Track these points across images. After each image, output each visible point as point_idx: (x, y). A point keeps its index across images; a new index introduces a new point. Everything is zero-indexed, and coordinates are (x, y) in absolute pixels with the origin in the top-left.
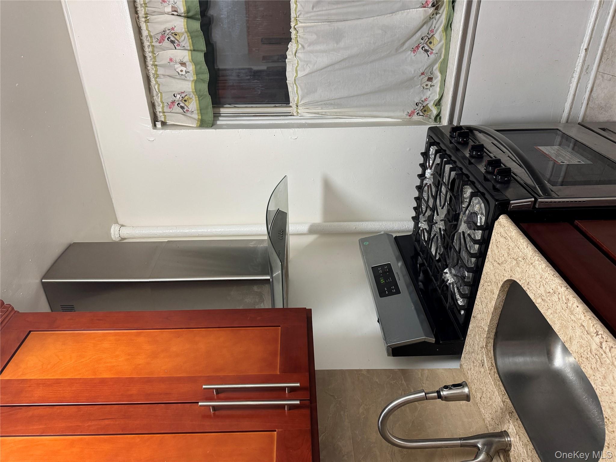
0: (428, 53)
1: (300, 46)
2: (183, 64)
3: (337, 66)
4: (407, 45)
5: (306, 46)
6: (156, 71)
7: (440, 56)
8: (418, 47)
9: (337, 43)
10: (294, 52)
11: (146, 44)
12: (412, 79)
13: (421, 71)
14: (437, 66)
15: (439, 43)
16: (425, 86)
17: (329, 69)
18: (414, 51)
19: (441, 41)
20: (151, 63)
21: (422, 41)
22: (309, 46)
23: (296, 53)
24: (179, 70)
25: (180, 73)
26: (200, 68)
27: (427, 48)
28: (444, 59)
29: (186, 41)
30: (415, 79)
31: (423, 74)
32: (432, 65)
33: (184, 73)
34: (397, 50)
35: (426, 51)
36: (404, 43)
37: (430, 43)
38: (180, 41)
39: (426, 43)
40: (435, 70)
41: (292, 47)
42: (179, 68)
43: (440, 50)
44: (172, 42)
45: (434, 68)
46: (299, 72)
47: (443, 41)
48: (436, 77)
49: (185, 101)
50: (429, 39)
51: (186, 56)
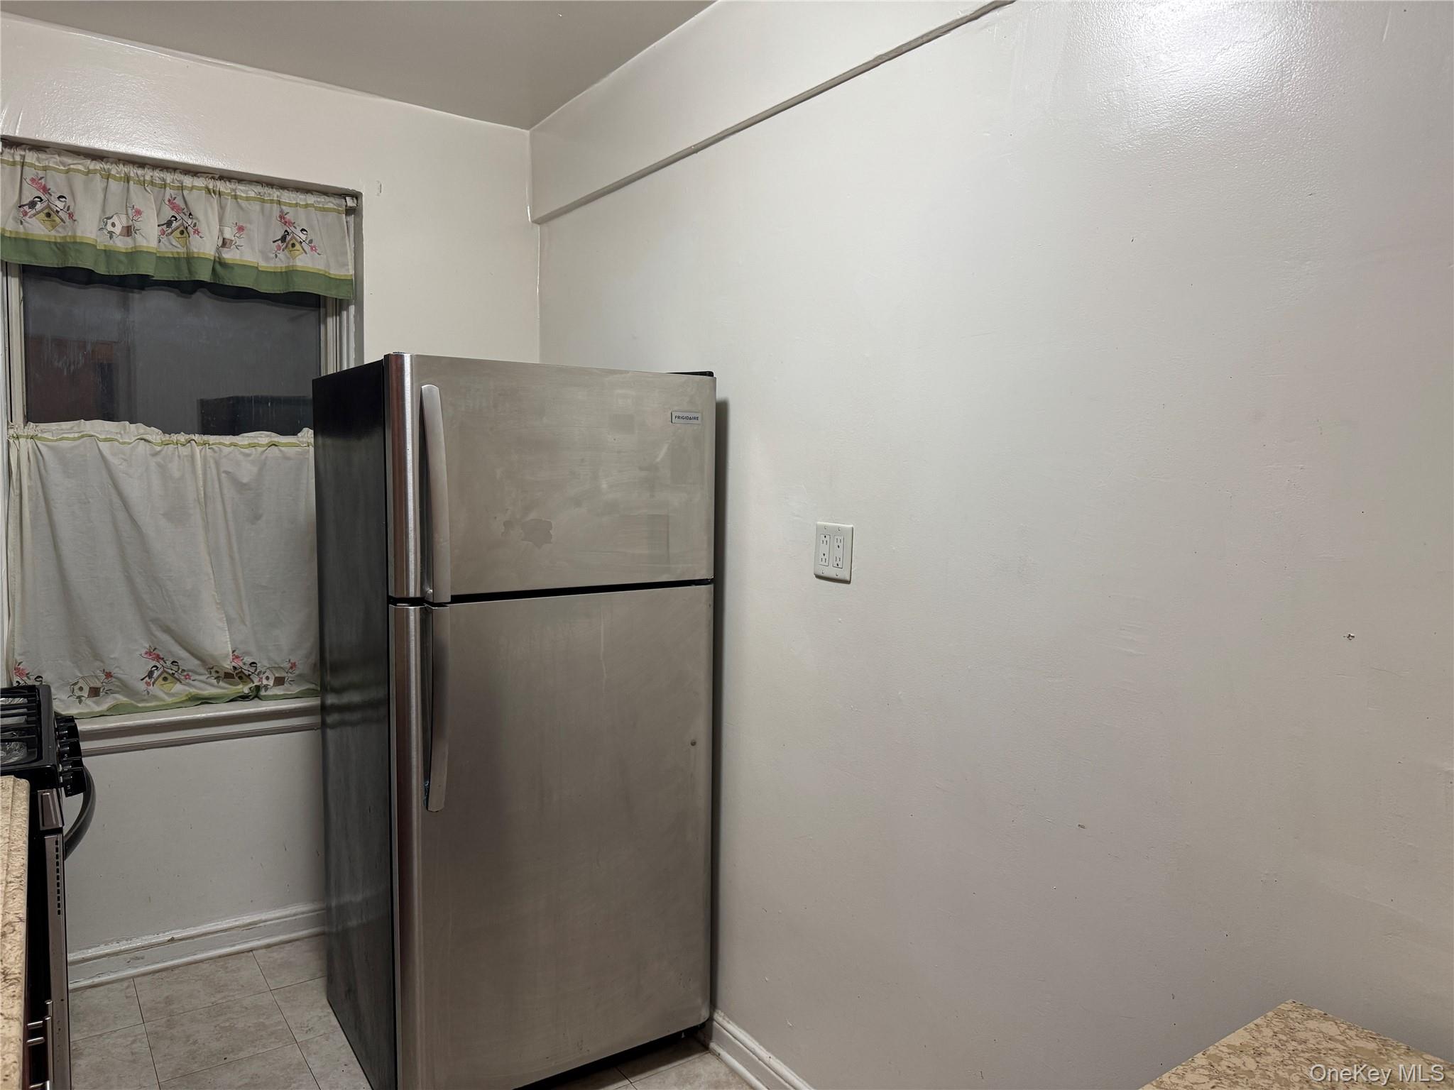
0: (147, 678)
1: (158, 448)
2: (128, 231)
3: (121, 515)
4: (165, 637)
5: (159, 459)
6: (115, 178)
7: (143, 700)
8: (158, 658)
9: (164, 515)
10: (145, 437)
11: (169, 177)
12: (97, 656)
13: (115, 671)
14: (122, 699)
15: (166, 694)
16: (79, 685)
17: (116, 500)
18: (149, 653)
19: (173, 695)
20: (132, 175)
21: (169, 663)
22: (159, 465)
23: (145, 440)
24: (115, 219)
25: (110, 222)
26: (120, 262)
27: (156, 674)
28: (137, 707)
29: (172, 246)
30: (97, 664)
31: (109, 675)
32: (126, 688)
33: (110, 228)
34: (155, 621)
35: (150, 674)
36: (167, 630)
37: (165, 679)
38: (171, 237)
39: (164, 671)
40: (116, 699)
41: (155, 434)
42: (119, 223)
43: (155, 698)
44: (169, 224)
45: (117, 696)
46: (107, 444)
47: (169, 700)
48: (97, 703)
49: (48, 215)
50: (173, 673)
51: (148, 241)
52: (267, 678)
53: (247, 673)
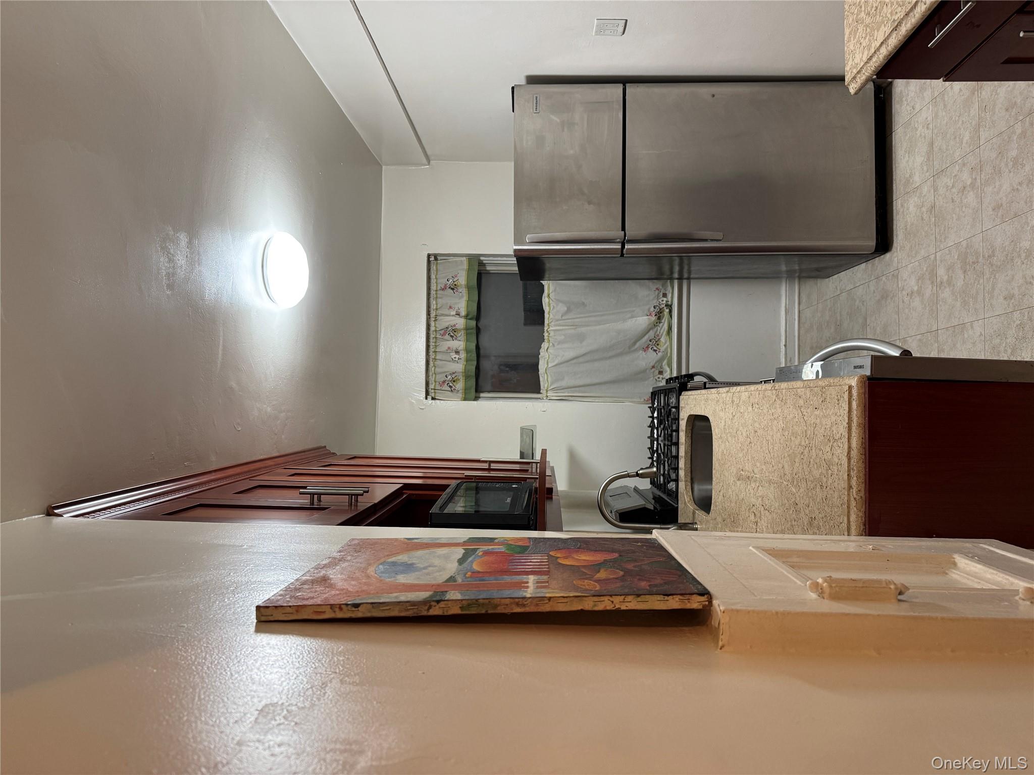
0: (657, 352)
1: (551, 344)
2: (457, 352)
3: (581, 360)
4: (638, 345)
5: (556, 344)
6: (435, 356)
7: (667, 353)
8: (648, 347)
9: (581, 343)
10: (546, 349)
11: (432, 336)
12: (644, 371)
13: (652, 364)
14: (665, 362)
15: (665, 344)
16: (657, 378)
17: (575, 361)
18: (645, 351)
19: (666, 343)
20: (433, 350)
21: (651, 343)
22: (558, 344)
23: (548, 349)
24: (453, 357)
25: (454, 359)
26: (471, 356)
27: (655, 348)
28: (669, 357)
29: (462, 335)
30: (648, 371)
31: (653, 367)
32: (661, 361)
33: (457, 359)
34: (630, 348)
35: (655, 351)
36: (635, 343)
37: (658, 345)
38: (458, 336)
39: (654, 345)
40: (665, 365)
41: (545, 345)
42: (454, 355)
43: (666, 349)
44: (452, 336)
45: (664, 364)
46: (549, 364)
47: (668, 343)
48: (666, 372)
49: (454, 381)
50: (656, 341)
51: (461, 345)
52: (663, 301)
53: (659, 310)
